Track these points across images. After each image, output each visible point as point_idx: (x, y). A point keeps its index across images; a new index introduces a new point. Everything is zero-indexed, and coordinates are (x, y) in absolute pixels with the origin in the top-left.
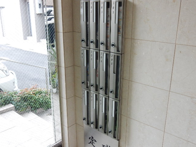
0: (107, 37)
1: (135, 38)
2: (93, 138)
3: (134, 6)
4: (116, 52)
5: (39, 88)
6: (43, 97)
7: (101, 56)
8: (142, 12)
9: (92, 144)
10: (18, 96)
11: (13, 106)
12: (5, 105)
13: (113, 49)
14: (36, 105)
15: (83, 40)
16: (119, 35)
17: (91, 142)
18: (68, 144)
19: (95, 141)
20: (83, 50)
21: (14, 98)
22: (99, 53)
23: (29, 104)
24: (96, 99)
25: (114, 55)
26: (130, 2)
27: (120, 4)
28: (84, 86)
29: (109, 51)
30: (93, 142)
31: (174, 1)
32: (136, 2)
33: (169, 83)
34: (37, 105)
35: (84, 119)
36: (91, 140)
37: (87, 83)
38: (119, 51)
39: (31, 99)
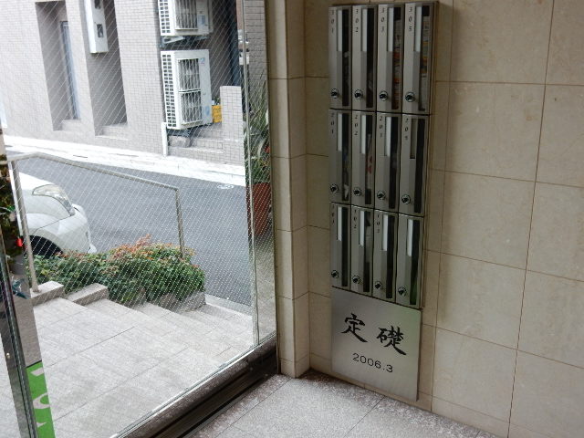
0: (396, 81)
1: (459, 80)
2: (355, 317)
3: (454, 14)
4: (416, 111)
5: (158, 244)
6: (174, 265)
7: (379, 123)
8: (472, 25)
9: (354, 332)
10: (112, 264)
11: (103, 287)
12: (82, 286)
13: (408, 107)
14: (157, 283)
15: (335, 94)
16: (423, 75)
17: (350, 327)
18: (292, 342)
19: (362, 323)
20: (335, 116)
21: (103, 268)
22: (374, 118)
23: (143, 284)
24: (367, 224)
25: (412, 120)
26: (445, 7)
27: (425, 11)
28: (336, 196)
29: (399, 110)
30: (356, 326)
31: (540, 1)
32: (460, 6)
33: (535, 164)
34: (161, 286)
35: (334, 275)
36: (351, 323)
37: (344, 190)
38: (424, 110)
39: (146, 269)
